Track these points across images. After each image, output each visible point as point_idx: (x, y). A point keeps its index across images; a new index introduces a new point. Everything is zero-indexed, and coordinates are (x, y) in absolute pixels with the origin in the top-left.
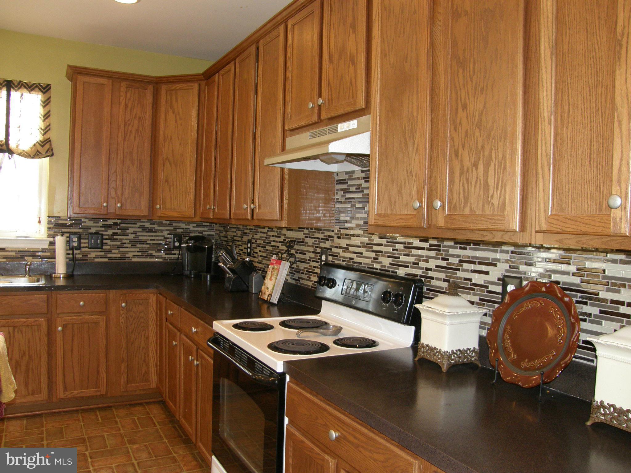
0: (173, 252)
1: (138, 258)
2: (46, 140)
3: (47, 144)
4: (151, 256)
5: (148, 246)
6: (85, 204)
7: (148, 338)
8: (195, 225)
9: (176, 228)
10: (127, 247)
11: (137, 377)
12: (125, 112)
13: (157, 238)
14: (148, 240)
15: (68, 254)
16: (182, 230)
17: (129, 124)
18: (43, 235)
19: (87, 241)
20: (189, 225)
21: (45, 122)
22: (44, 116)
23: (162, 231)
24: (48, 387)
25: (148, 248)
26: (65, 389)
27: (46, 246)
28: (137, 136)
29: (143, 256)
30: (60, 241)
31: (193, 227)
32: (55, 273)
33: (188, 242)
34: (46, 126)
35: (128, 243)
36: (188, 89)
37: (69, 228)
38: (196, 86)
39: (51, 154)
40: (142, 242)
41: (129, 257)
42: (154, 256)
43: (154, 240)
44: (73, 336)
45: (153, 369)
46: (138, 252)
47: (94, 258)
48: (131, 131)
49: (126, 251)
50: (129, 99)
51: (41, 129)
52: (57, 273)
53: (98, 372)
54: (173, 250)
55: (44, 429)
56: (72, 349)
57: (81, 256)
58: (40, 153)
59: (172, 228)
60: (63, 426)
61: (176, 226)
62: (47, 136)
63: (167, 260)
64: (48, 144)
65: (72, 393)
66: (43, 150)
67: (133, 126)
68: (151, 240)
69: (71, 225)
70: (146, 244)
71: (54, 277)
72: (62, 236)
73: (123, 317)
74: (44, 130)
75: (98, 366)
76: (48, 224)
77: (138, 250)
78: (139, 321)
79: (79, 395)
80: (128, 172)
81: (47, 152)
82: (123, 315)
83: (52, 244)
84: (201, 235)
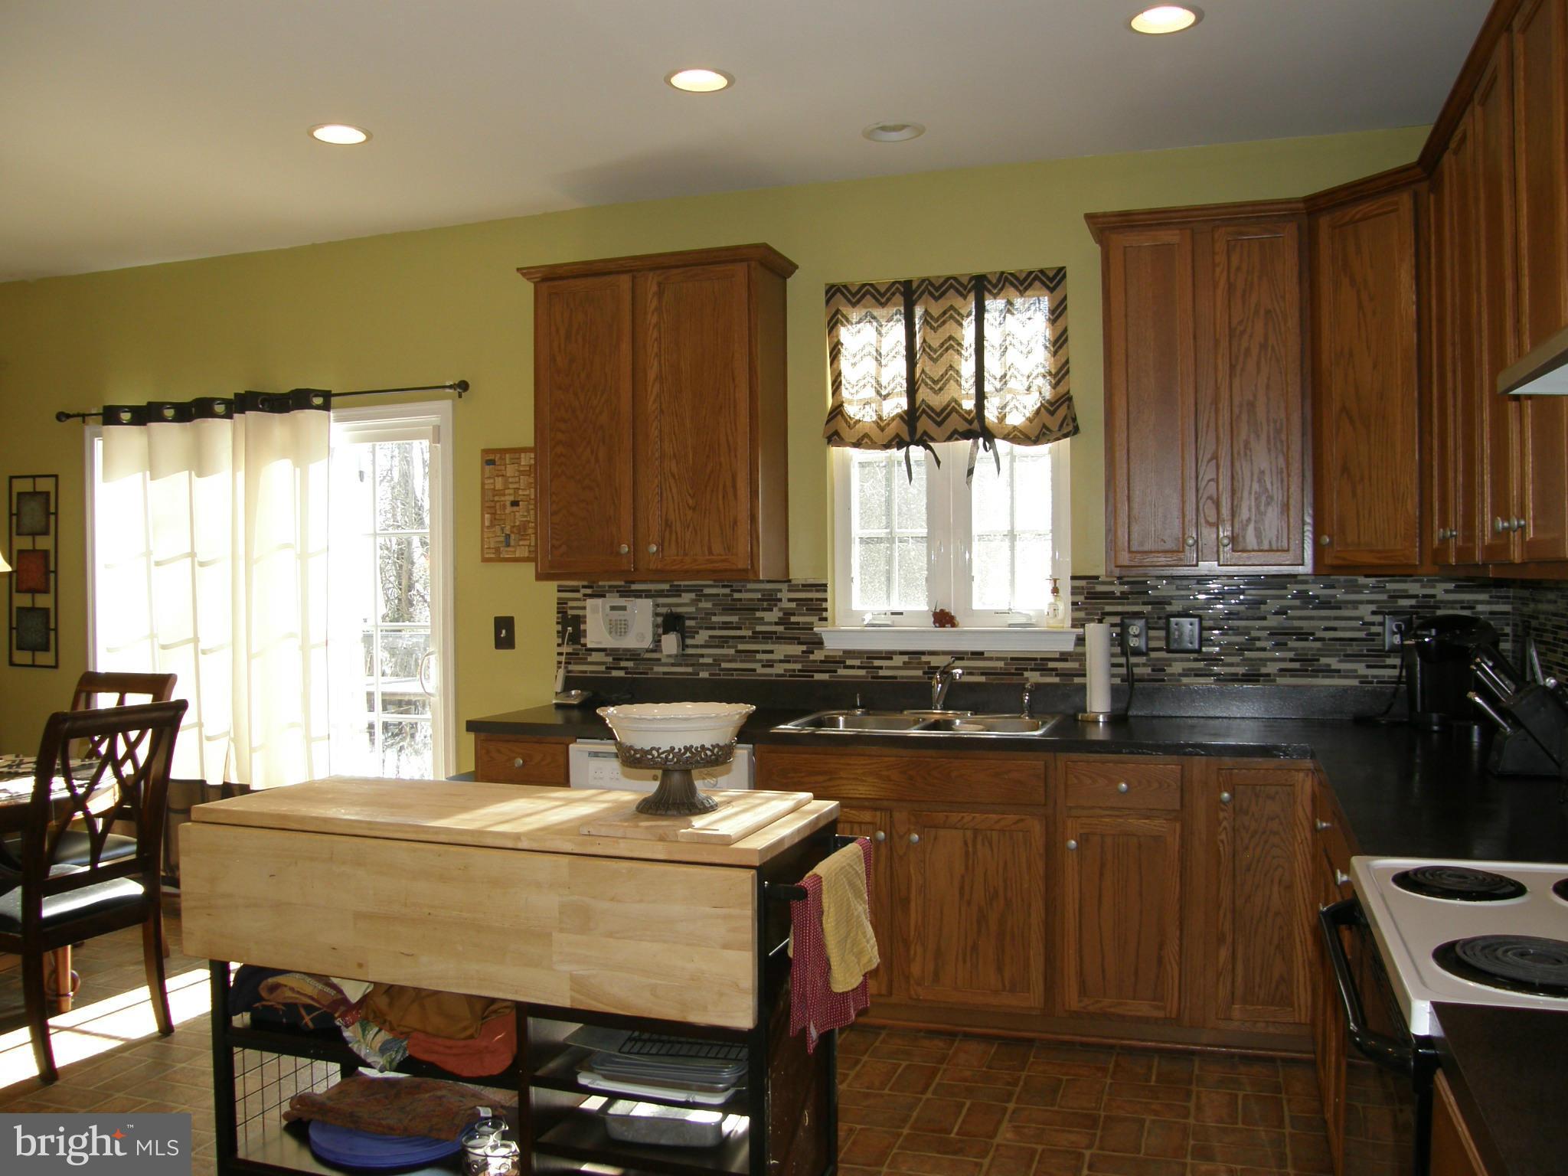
0: (1389, 661)
1: (1292, 676)
2: (1060, 399)
3: (1061, 408)
4: (1329, 672)
5: (1318, 644)
6: (1142, 544)
7: (1289, 887)
8: (1451, 586)
9: (1394, 596)
10: (1264, 649)
11: (1260, 987)
12: (1229, 301)
13: (1343, 624)
14: (1318, 628)
15: (1114, 665)
16: (1413, 602)
17: (1243, 333)
18: (1062, 621)
19: (1162, 633)
20: (1434, 587)
21: (1057, 357)
22: (1054, 344)
23: (1355, 604)
24: (1046, 979)
25: (1319, 649)
26: (1083, 991)
27: (1069, 646)
28: (1263, 360)
29: (1307, 670)
30: (1097, 635)
31: (1447, 591)
32: (1085, 711)
33: (1419, 632)
34: (1059, 366)
35: (1267, 639)
36: (1386, 213)
37: (1123, 604)
38: (1405, 200)
39: (1071, 428)
40: (1303, 636)
41: (1268, 675)
42: (1339, 671)
43: (1334, 629)
44: (1103, 866)
45: (1302, 973)
46: (1292, 660)
47: (1180, 675)
48: (1248, 350)
49: (1261, 659)
50: (1238, 269)
51: (1050, 373)
52: (1088, 710)
53: (1160, 961)
54: (1389, 657)
55: (1024, 1074)
56: (1100, 896)
57: (1149, 670)
58: (1048, 429)
59: (1384, 597)
60: (1065, 1078)
61: (1394, 591)
62: (1062, 389)
63: (1372, 682)
64: (1065, 406)
65: (1097, 1002)
66: (1053, 423)
67: (1251, 336)
68: (1327, 629)
69: (1124, 596)
70: (1315, 640)
71: (1082, 721)
72: (1100, 621)
73: (1225, 828)
74: (1054, 376)
75: (1161, 946)
76: (1073, 594)
77: (1291, 655)
78: (1266, 842)
79: (1112, 1010)
80: (1246, 455)
81: (1061, 426)
82: (1225, 823)
83: (1081, 640)
84: (1466, 613)
